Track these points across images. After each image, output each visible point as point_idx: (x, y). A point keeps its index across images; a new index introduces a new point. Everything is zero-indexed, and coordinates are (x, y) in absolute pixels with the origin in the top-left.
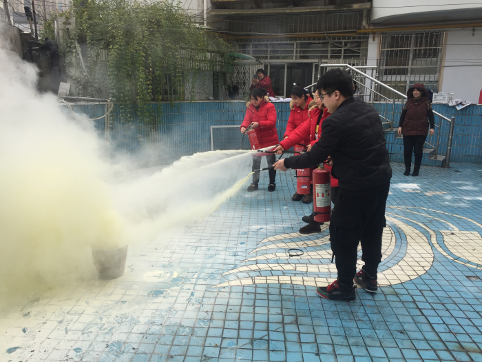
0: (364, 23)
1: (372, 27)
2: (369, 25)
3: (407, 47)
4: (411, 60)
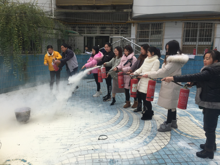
0: (129, 18)
1: (133, 20)
2: (131, 19)
3: (148, 30)
4: (150, 36)
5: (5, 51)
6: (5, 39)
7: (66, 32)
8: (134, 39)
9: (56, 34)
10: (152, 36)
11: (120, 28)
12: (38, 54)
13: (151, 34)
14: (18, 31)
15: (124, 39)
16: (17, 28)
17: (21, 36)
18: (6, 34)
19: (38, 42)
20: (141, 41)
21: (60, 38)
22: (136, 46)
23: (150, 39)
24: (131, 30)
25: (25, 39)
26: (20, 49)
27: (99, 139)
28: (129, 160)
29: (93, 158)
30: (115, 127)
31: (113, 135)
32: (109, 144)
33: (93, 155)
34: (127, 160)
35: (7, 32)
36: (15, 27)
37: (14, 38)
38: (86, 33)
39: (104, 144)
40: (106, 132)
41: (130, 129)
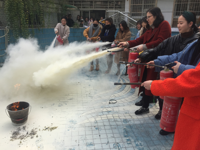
3: (141, 4)
4: (143, 9)
5: (13, 25)
6: (13, 13)
7: (66, 6)
8: (128, 13)
9: (56, 8)
10: (144, 10)
11: (114, 2)
12: (42, 28)
13: (144, 8)
14: (24, 5)
15: (120, 13)
16: (23, 3)
17: (27, 11)
18: (14, 9)
19: (42, 16)
20: (134, 15)
21: (60, 12)
22: (131, 19)
23: (142, 13)
24: (125, 5)
25: (31, 13)
26: (27, 23)
27: (110, 103)
28: (140, 120)
29: (108, 118)
30: (121, 93)
31: (121, 100)
32: (119, 107)
33: (108, 116)
34: (138, 120)
35: (14, 7)
36: (21, 2)
37: (21, 12)
38: (82, 7)
39: (114, 107)
40: (114, 97)
41: (134, 94)
